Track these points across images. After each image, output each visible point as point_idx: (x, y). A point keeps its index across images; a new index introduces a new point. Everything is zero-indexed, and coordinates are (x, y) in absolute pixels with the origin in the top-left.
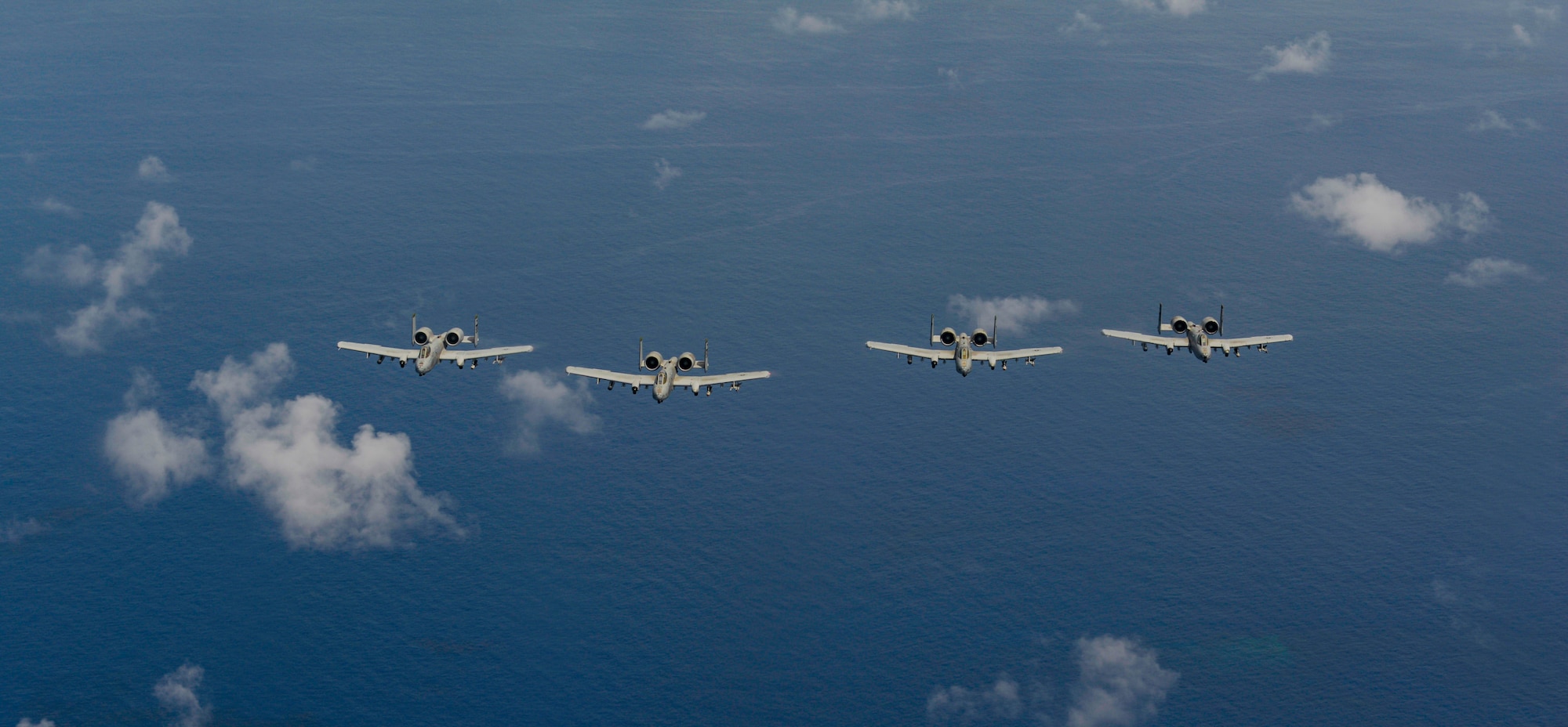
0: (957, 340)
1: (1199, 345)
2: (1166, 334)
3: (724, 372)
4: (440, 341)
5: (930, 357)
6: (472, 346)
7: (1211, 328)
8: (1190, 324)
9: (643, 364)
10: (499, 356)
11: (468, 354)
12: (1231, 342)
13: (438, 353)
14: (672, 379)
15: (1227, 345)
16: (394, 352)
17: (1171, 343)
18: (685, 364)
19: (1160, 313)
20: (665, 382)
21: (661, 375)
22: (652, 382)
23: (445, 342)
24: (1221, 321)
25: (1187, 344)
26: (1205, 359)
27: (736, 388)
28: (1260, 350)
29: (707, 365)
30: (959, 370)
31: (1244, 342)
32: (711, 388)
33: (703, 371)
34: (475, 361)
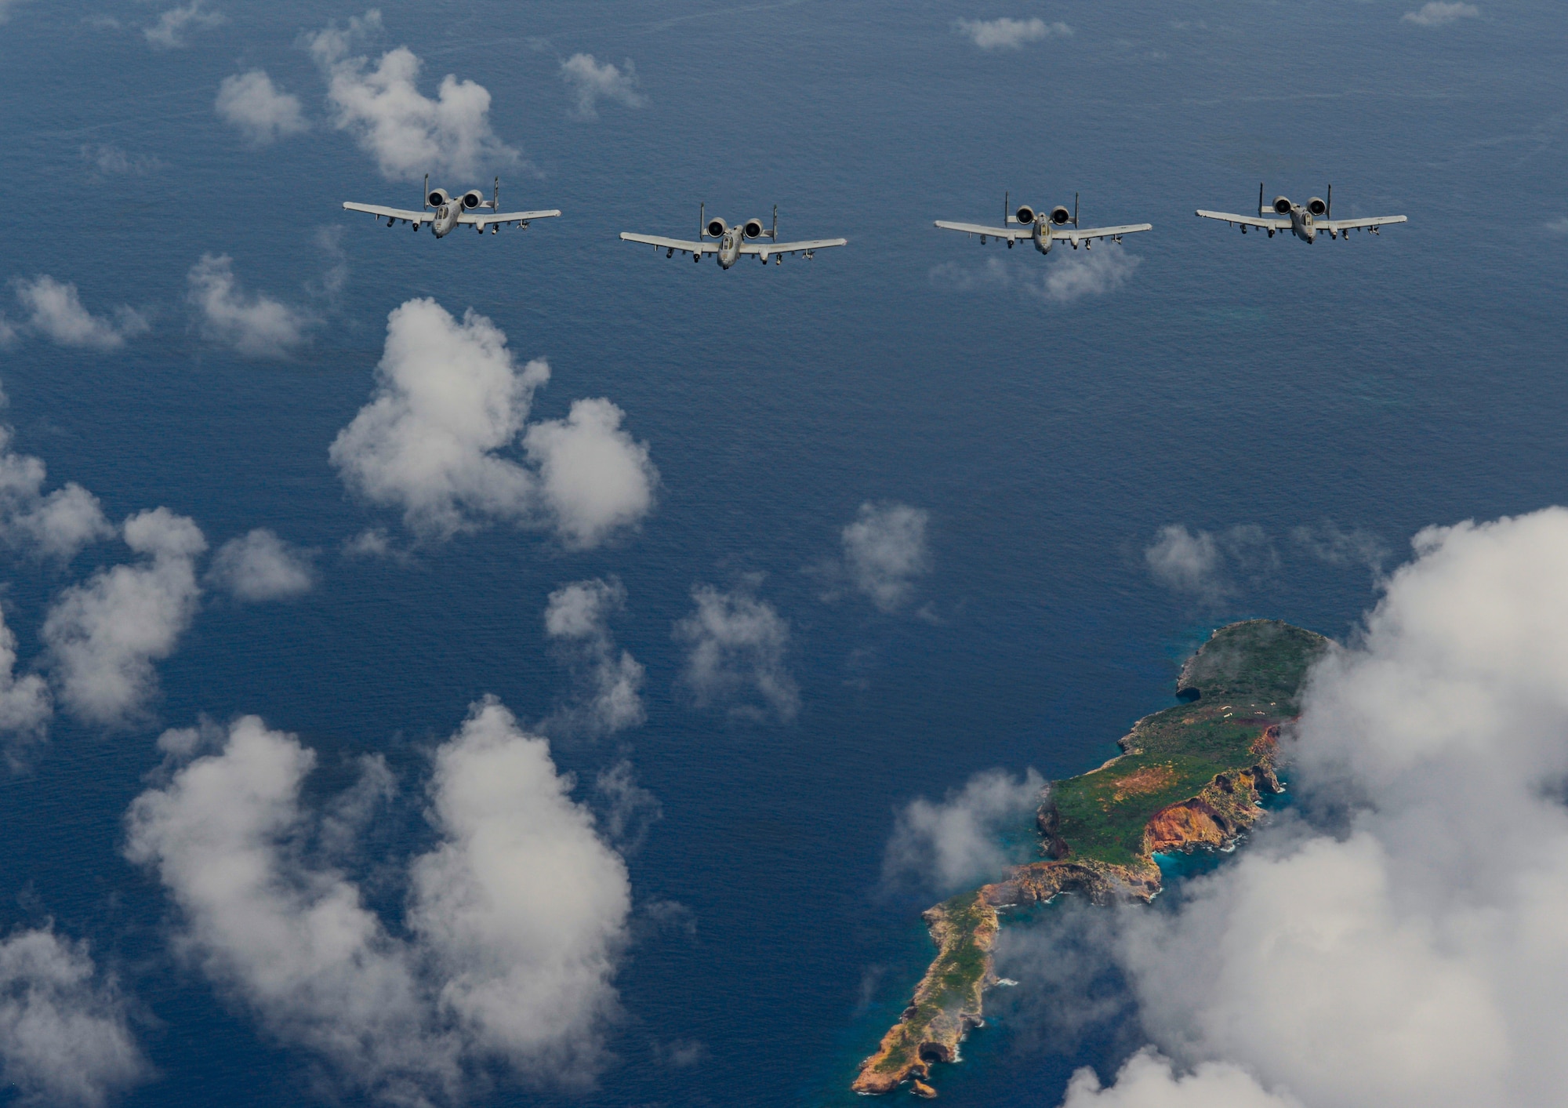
0: (1035, 218)
1: (1303, 225)
2: (1268, 216)
3: (796, 240)
4: (457, 203)
5: (1006, 236)
6: (493, 209)
7: (1317, 208)
8: (1293, 206)
9: (705, 232)
10: (523, 220)
11: (489, 218)
12: (1339, 224)
13: (456, 216)
14: (738, 246)
15: (1335, 226)
16: (406, 214)
17: (1272, 224)
18: (752, 230)
19: (1261, 194)
20: (731, 247)
21: (727, 240)
22: (716, 250)
23: (462, 205)
24: (1329, 202)
25: (1290, 226)
26: (1309, 240)
27: (809, 256)
28: (1371, 232)
29: (776, 234)
30: (1039, 247)
31: (1354, 223)
32: (781, 257)
33: (772, 238)
34: (496, 226)
